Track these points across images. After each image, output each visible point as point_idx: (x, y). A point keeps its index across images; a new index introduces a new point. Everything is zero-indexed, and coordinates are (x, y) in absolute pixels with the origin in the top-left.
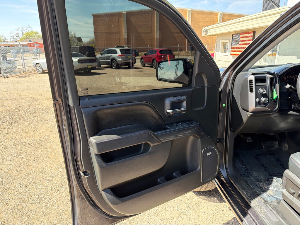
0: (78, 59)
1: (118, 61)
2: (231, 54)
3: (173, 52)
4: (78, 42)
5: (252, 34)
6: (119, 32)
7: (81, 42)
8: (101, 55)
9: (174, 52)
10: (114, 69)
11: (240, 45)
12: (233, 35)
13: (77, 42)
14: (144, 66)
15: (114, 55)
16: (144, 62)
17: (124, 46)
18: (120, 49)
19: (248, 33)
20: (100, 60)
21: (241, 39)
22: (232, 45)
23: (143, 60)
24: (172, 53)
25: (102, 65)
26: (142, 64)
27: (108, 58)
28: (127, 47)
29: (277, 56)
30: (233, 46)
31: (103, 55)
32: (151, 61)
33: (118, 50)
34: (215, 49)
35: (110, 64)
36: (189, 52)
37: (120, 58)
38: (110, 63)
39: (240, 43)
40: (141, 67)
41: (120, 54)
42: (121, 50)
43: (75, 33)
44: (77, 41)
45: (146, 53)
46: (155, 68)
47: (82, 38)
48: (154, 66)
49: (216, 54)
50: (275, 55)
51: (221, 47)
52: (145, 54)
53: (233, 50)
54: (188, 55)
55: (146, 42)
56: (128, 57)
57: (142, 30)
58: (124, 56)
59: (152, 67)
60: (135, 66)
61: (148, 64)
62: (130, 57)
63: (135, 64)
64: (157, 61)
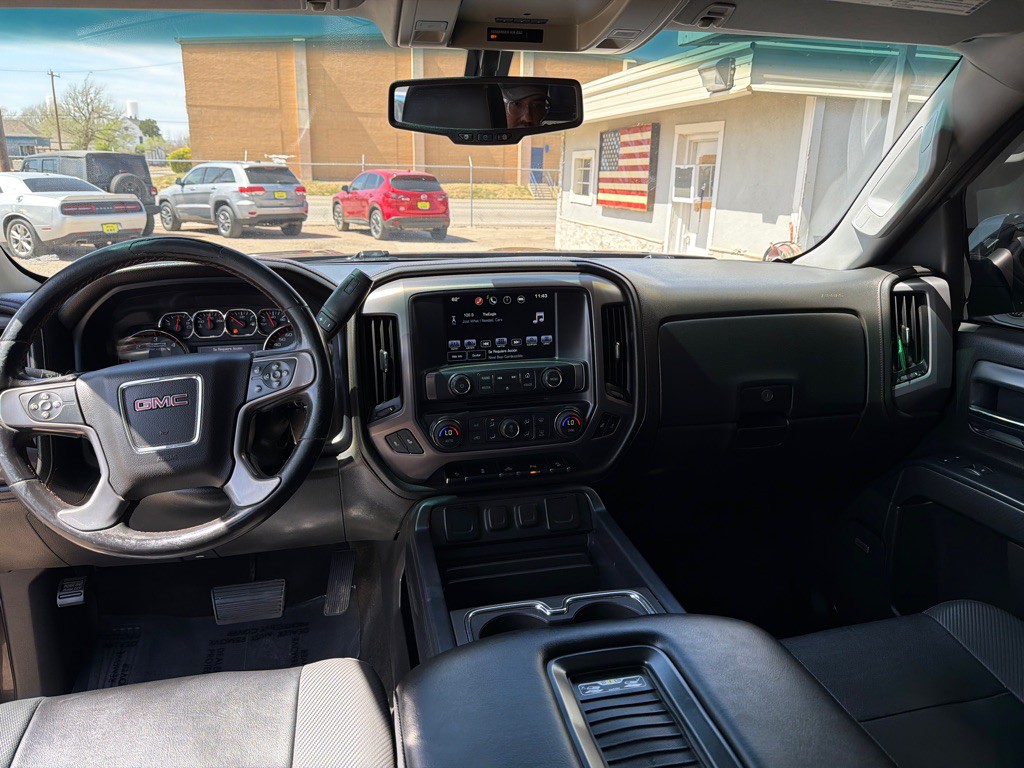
0: (63, 198)
1: (236, 210)
2: (599, 202)
3: (442, 185)
4: (144, 138)
5: (648, 135)
6: (281, 106)
7: (156, 138)
8: (180, 186)
9: (446, 187)
10: (225, 237)
11: (621, 169)
12: (602, 134)
13: (141, 138)
14: (346, 228)
15: (223, 190)
16: (343, 216)
17: (274, 156)
18: (247, 166)
19: (641, 129)
20: (177, 204)
21: (624, 151)
22: (600, 170)
23: (339, 208)
24: (440, 189)
25: (185, 221)
26: (338, 223)
27: (204, 197)
28: (284, 161)
29: (713, 209)
30: (603, 175)
31: (187, 189)
32: (367, 214)
33: (239, 171)
34: (560, 182)
35: (213, 219)
36: (529, 188)
37: (247, 199)
38: (210, 217)
39: (622, 162)
40: (335, 232)
41: (245, 183)
42: (249, 170)
43: (135, 106)
44: (140, 133)
45: (348, 184)
46: (378, 236)
47: (158, 125)
48: (376, 231)
49: (561, 197)
50: (709, 206)
51: (574, 174)
52: (345, 188)
53: (603, 186)
54: (526, 197)
55: (378, 147)
56: (277, 195)
57: (363, 103)
58: (261, 193)
59: (368, 232)
60: (307, 227)
61: (359, 224)
62: (284, 195)
63: (304, 223)
64: (383, 214)
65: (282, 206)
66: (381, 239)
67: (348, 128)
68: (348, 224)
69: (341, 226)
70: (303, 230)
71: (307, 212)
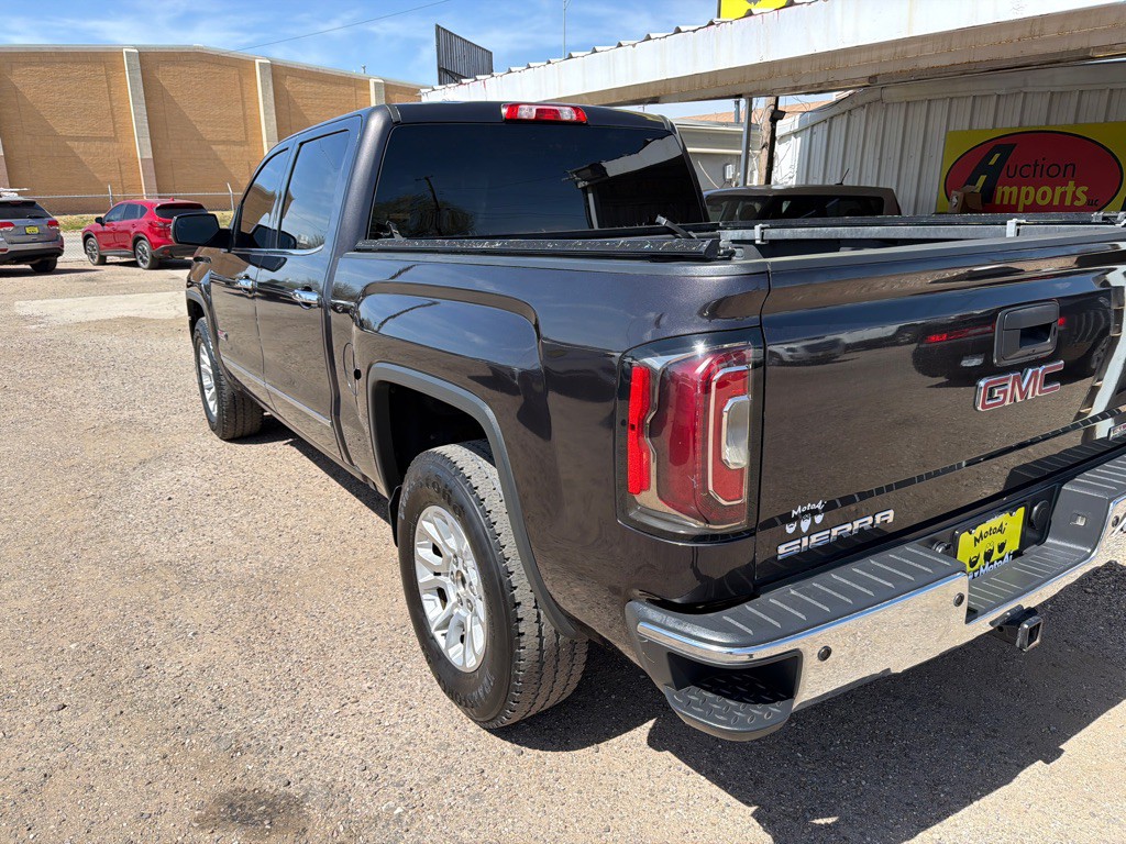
14: (103, 261)
16: (100, 249)
23: (92, 241)
26: (93, 258)
32: (130, 244)
40: (90, 266)
46: (146, 266)
48: (144, 261)
52: (98, 220)
55: (97, 175)
56: (28, 230)
57: (72, 126)
58: (11, 228)
59: (134, 264)
60: (61, 263)
61: (120, 256)
62: (36, 230)
63: (59, 259)
64: (151, 244)
65: (34, 241)
66: (151, 268)
67: (55, 154)
68: (105, 257)
69: (96, 260)
70: (58, 266)
71: (63, 246)
